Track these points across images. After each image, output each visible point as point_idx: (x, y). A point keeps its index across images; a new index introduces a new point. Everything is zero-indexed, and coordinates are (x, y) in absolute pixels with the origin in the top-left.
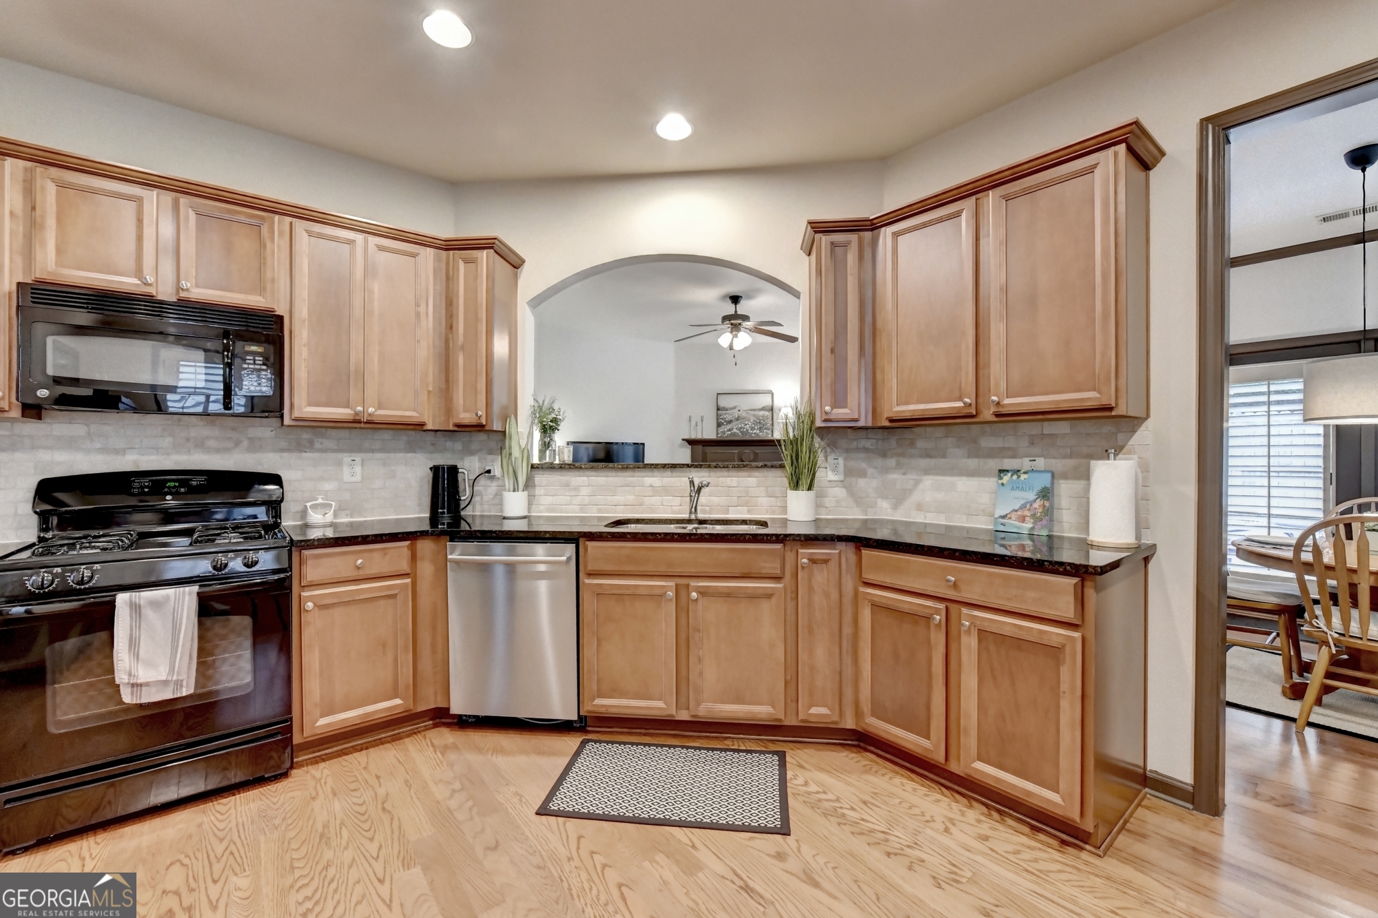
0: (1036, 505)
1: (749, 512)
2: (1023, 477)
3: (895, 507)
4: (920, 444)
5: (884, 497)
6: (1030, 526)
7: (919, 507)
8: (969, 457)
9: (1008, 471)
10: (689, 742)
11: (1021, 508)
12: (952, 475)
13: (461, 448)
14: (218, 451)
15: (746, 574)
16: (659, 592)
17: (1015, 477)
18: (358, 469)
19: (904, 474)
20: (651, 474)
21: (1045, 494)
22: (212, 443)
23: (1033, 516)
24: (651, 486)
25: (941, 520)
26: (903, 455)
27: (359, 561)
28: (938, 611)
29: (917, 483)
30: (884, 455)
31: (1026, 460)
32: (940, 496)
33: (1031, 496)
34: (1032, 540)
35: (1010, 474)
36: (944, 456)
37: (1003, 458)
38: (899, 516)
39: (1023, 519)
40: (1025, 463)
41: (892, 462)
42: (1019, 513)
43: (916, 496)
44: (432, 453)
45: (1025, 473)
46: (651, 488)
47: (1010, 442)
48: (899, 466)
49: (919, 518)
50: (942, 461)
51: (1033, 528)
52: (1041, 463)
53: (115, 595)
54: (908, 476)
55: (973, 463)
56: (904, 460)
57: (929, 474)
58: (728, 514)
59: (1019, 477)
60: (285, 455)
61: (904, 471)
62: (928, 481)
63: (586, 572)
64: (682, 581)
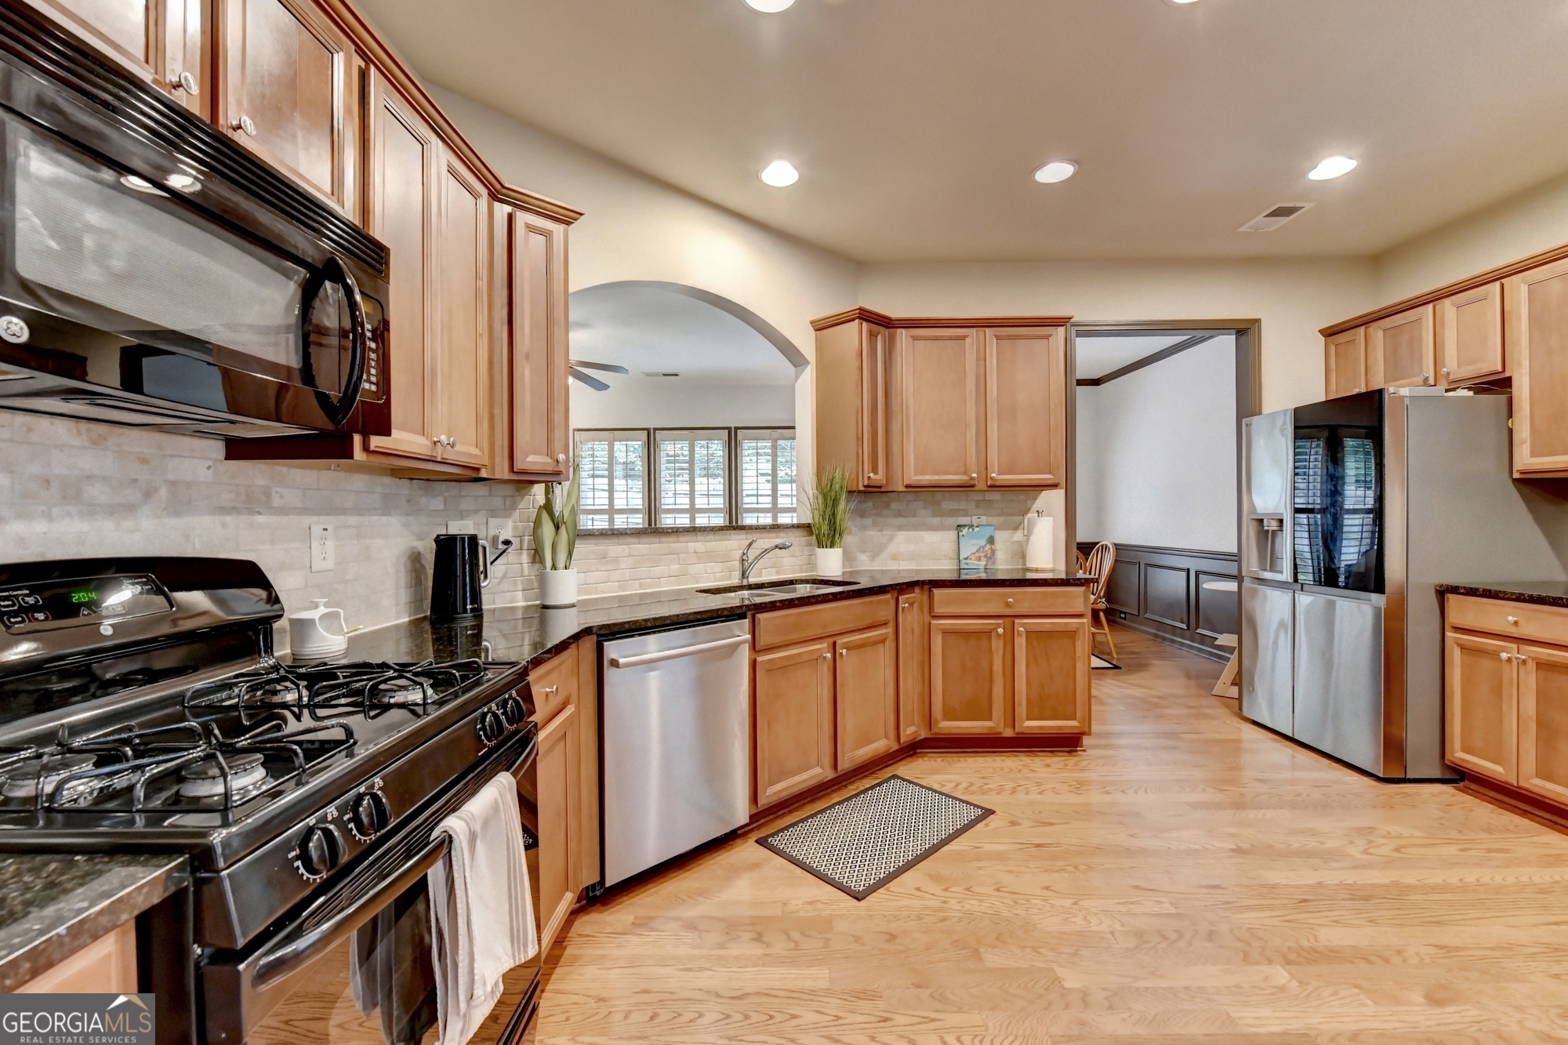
0: (987, 548)
1: (778, 573)
2: (976, 529)
3: (873, 558)
4: (894, 506)
5: (863, 551)
6: (984, 563)
7: (894, 557)
8: (933, 516)
9: (965, 526)
11: (977, 551)
12: (922, 530)
16: (815, 656)
17: (971, 530)
18: (330, 545)
19: (881, 531)
21: (991, 540)
23: (986, 556)
25: (913, 566)
26: (879, 515)
28: (999, 626)
29: (891, 538)
30: (862, 515)
31: (974, 518)
32: (911, 547)
33: (983, 542)
34: (986, 573)
35: (967, 528)
36: (915, 515)
37: (959, 516)
38: (876, 566)
39: (979, 559)
40: (975, 520)
41: (869, 521)
42: (976, 555)
43: (892, 548)
45: (977, 527)
47: (963, 506)
48: (875, 524)
49: (893, 566)
50: (911, 520)
51: (986, 565)
52: (984, 520)
54: (885, 533)
55: (936, 521)
57: (902, 530)
59: (973, 529)
61: (880, 528)
62: (901, 536)
63: (757, 649)
64: (831, 640)
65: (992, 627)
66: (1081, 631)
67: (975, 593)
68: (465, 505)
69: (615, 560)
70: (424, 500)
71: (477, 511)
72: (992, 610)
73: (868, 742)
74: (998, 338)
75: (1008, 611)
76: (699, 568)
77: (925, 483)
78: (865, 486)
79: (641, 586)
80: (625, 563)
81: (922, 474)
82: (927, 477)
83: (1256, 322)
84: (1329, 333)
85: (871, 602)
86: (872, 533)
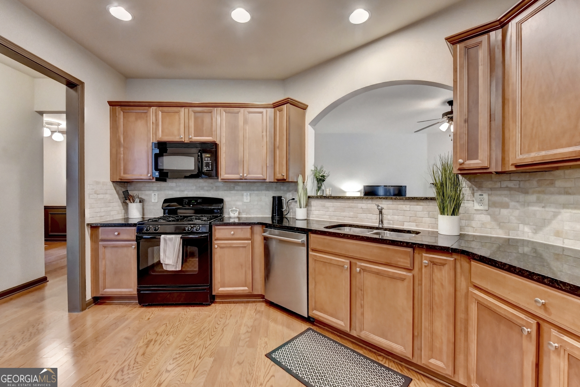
1: (417, 226)
3: (536, 231)
4: (560, 183)
5: (525, 223)
7: (558, 234)
10: (357, 349)
13: (286, 189)
14: (207, 190)
15: (388, 263)
16: (342, 264)
18: (249, 197)
19: (543, 207)
20: (361, 202)
22: (206, 188)
24: (362, 208)
26: (543, 192)
27: (232, 232)
28: (529, 325)
29: (556, 215)
30: (526, 192)
38: (538, 239)
41: (533, 198)
43: (555, 226)
44: (275, 191)
46: (361, 209)
48: (539, 201)
49: (557, 243)
53: (161, 236)
54: (547, 209)
56: (542, 196)
57: (568, 208)
58: (403, 226)
60: (226, 192)
61: (543, 205)
62: (567, 214)
68: (291, 188)
69: (328, 208)
70: (282, 187)
71: (292, 190)
72: (522, 304)
76: (363, 216)
79: (338, 219)
80: (331, 209)
81: (529, 151)
82: (533, 155)
86: (536, 208)
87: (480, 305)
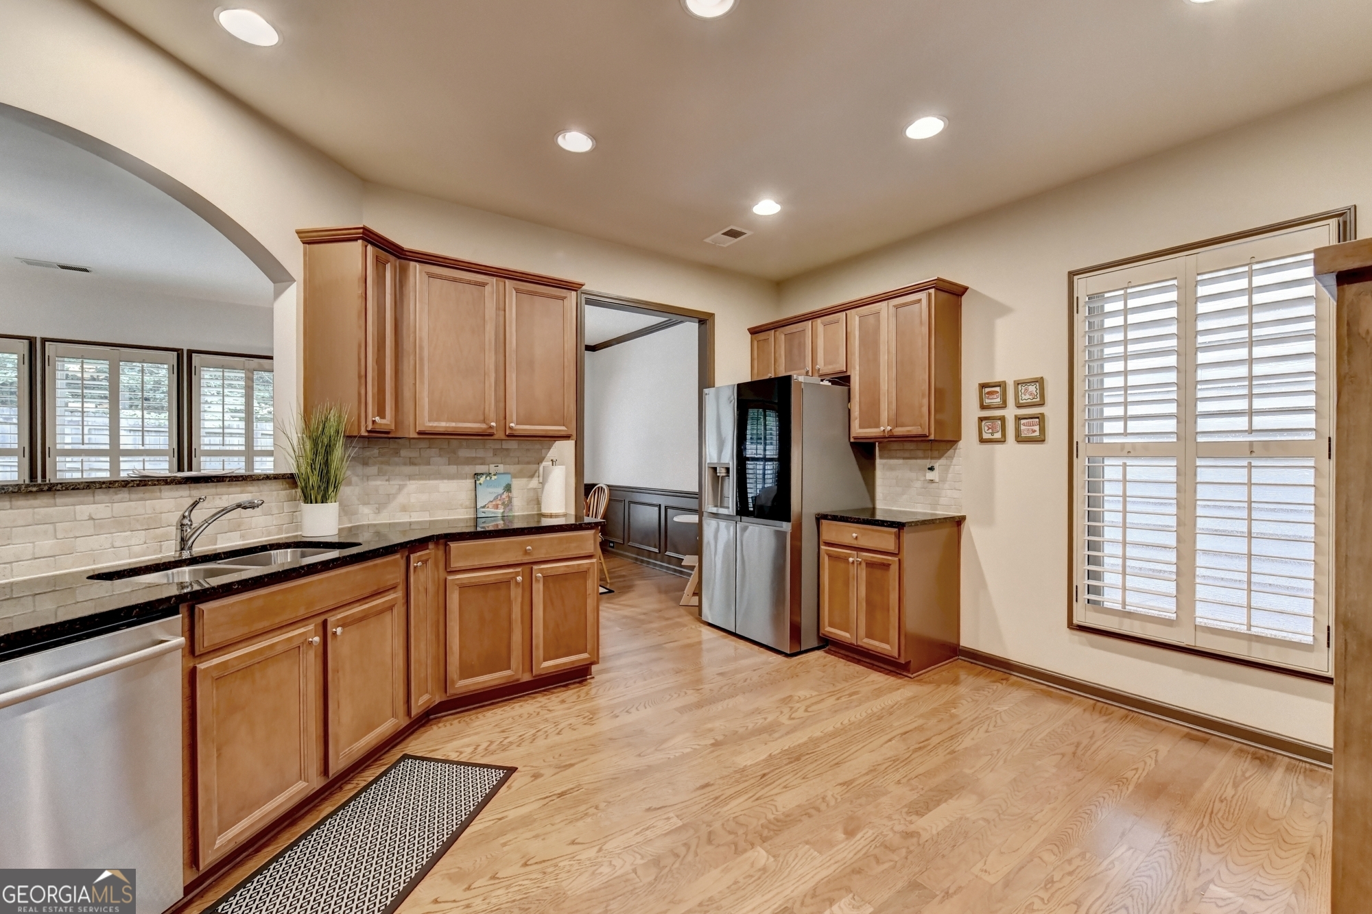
0: (504, 496)
2: (494, 478)
3: (378, 511)
4: (404, 453)
5: (366, 504)
6: (502, 511)
7: (404, 509)
8: (449, 465)
9: (483, 474)
11: (494, 499)
12: (436, 479)
17: (488, 478)
19: (387, 481)
21: (508, 488)
23: (503, 504)
25: (425, 517)
26: (388, 463)
28: (517, 574)
29: (401, 488)
30: (365, 463)
31: (492, 466)
32: (424, 497)
33: (500, 490)
34: (503, 520)
35: (484, 476)
36: (428, 464)
37: (476, 465)
38: (384, 518)
39: (497, 507)
40: (492, 468)
41: (373, 470)
42: (494, 503)
43: (401, 499)
45: (495, 475)
47: (481, 453)
48: (381, 473)
49: (404, 518)
50: (424, 468)
51: (503, 512)
52: (501, 468)
54: (392, 482)
55: (453, 469)
56: (385, 467)
57: (414, 479)
59: (491, 478)
61: (387, 477)
62: (412, 485)
63: (197, 653)
64: (320, 619)
65: (511, 576)
66: (591, 570)
67: (494, 544)
72: (512, 560)
73: (371, 728)
74: (518, 291)
75: (526, 559)
77: (442, 430)
78: (369, 432)
81: (438, 420)
82: (443, 424)
83: (712, 315)
84: (754, 331)
85: (375, 565)
86: (378, 483)
87: (463, 587)
